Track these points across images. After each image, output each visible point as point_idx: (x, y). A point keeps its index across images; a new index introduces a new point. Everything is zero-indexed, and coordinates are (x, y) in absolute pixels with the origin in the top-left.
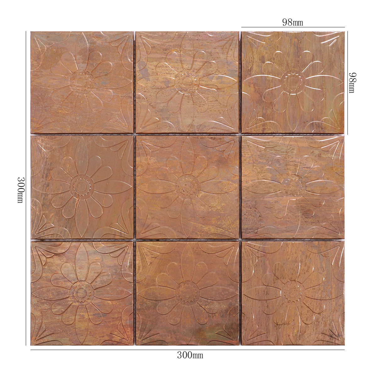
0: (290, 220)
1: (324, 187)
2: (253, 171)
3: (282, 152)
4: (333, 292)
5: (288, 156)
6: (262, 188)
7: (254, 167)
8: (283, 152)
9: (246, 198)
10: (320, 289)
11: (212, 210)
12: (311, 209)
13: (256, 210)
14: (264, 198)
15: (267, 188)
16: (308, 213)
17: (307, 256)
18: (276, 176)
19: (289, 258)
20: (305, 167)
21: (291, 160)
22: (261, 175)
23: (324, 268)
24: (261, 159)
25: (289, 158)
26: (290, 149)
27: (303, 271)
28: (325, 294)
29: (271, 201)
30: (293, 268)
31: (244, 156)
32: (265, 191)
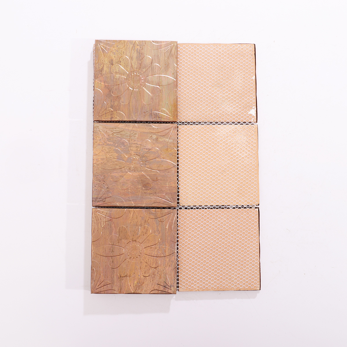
0: (132, 191)
1: (160, 164)
2: (102, 151)
3: (126, 136)
4: (167, 250)
5: (131, 139)
6: (109, 165)
7: (104, 148)
8: (127, 136)
9: (96, 173)
10: (156, 248)
12: (149, 182)
13: (104, 183)
14: (111, 173)
15: (114, 165)
16: (147, 185)
17: (145, 221)
18: (121, 155)
19: (131, 223)
20: (144, 149)
21: (133, 143)
22: (108, 154)
23: (160, 231)
24: (109, 142)
25: (132, 141)
26: (133, 134)
27: (142, 233)
28: (160, 252)
29: (117, 176)
30: (134, 231)
31: (95, 139)
32: (112, 167)
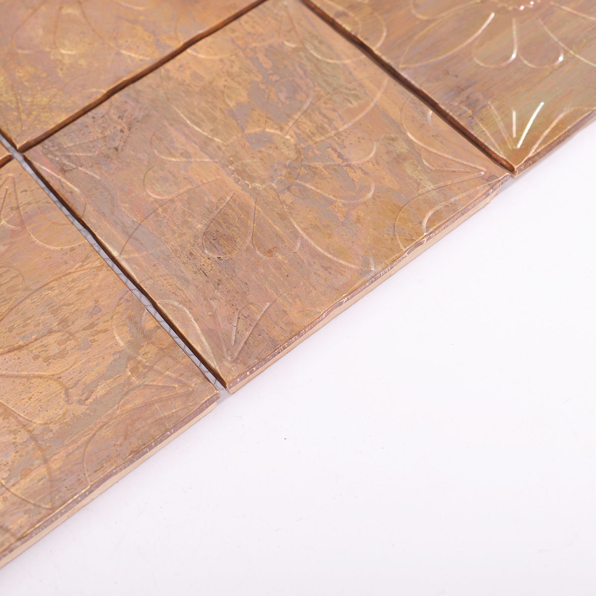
0: (163, 215)
1: (328, 226)
3: (326, 82)
4: (33, 475)
5: (330, 99)
6: (196, 103)
7: (233, 57)
8: (329, 84)
10: (15, 432)
11: (49, 53)
12: (238, 240)
13: (126, 130)
14: (171, 125)
16: (222, 242)
17: (92, 325)
19: (51, 289)
20: (335, 150)
21: (324, 111)
22: (226, 80)
23: (93, 397)
24: (266, 56)
25: (325, 103)
26: (349, 89)
27: (40, 349)
28: (10, 459)
29: (177, 145)
30: (30, 318)
